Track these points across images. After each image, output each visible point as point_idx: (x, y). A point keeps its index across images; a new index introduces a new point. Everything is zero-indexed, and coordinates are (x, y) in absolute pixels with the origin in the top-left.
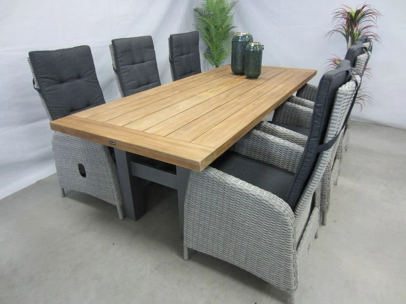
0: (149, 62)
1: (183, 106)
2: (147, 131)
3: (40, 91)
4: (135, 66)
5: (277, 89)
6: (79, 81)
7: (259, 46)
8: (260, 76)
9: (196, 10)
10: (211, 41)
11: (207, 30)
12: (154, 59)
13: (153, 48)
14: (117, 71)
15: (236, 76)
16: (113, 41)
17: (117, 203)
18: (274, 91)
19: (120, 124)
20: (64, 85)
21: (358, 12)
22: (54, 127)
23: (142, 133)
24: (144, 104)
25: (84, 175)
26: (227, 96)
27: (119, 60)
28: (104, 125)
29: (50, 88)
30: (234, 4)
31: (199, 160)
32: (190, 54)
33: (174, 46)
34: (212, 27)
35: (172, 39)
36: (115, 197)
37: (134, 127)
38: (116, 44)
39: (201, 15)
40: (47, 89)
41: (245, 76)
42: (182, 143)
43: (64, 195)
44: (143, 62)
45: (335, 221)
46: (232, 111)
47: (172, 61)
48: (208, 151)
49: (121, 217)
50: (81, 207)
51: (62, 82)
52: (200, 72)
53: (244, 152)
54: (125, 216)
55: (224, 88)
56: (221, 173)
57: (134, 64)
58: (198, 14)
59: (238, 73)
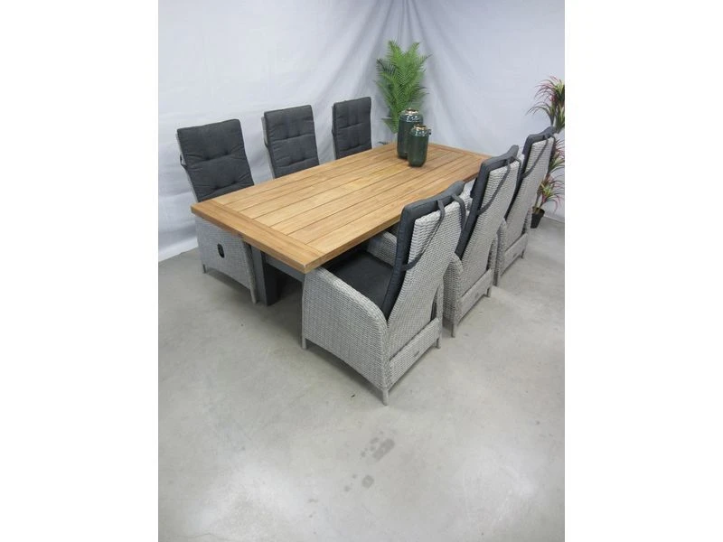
0: (307, 135)
1: (320, 199)
2: (273, 228)
3: (186, 167)
4: (289, 140)
5: (429, 187)
6: (226, 158)
7: (425, 131)
8: (426, 164)
9: (379, 62)
10: (393, 103)
11: (390, 88)
12: (313, 132)
13: (312, 119)
14: (268, 146)
15: (400, 160)
16: (265, 114)
17: (251, 287)
18: (425, 188)
19: (251, 217)
20: (210, 163)
22: (194, 211)
23: (269, 230)
24: (284, 193)
25: (222, 255)
26: (372, 191)
27: (272, 134)
28: (238, 215)
29: (196, 165)
31: (304, 264)
32: (358, 125)
33: (337, 116)
34: (396, 86)
35: (335, 108)
36: (250, 281)
37: (264, 221)
38: (269, 117)
39: (385, 70)
40: (192, 167)
41: (407, 163)
42: (298, 244)
43: (205, 272)
44: (299, 135)
45: (467, 335)
46: (365, 212)
47: (335, 133)
48: (317, 255)
49: (254, 300)
50: (220, 285)
51: (208, 159)
52: (370, 147)
53: (376, 253)
54: (258, 301)
55: (376, 178)
56: (331, 275)
57: (287, 137)
58: (381, 67)
59: (402, 157)
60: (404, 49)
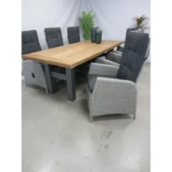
0: (59, 38)
6: (32, 43)
8: (101, 43)
10: (85, 31)
12: (61, 36)
13: (61, 32)
14: (47, 40)
16: (45, 29)
17: (46, 87)
21: (141, 18)
25: (34, 77)
27: (48, 36)
30: (94, 16)
34: (86, 25)
35: (68, 29)
36: (45, 85)
39: (82, 21)
43: (27, 86)
44: (57, 37)
47: (69, 37)
49: (47, 92)
50: (33, 90)
52: (80, 41)
54: (49, 92)
57: (53, 38)
58: (80, 20)
59: (93, 42)
60: (87, 13)
